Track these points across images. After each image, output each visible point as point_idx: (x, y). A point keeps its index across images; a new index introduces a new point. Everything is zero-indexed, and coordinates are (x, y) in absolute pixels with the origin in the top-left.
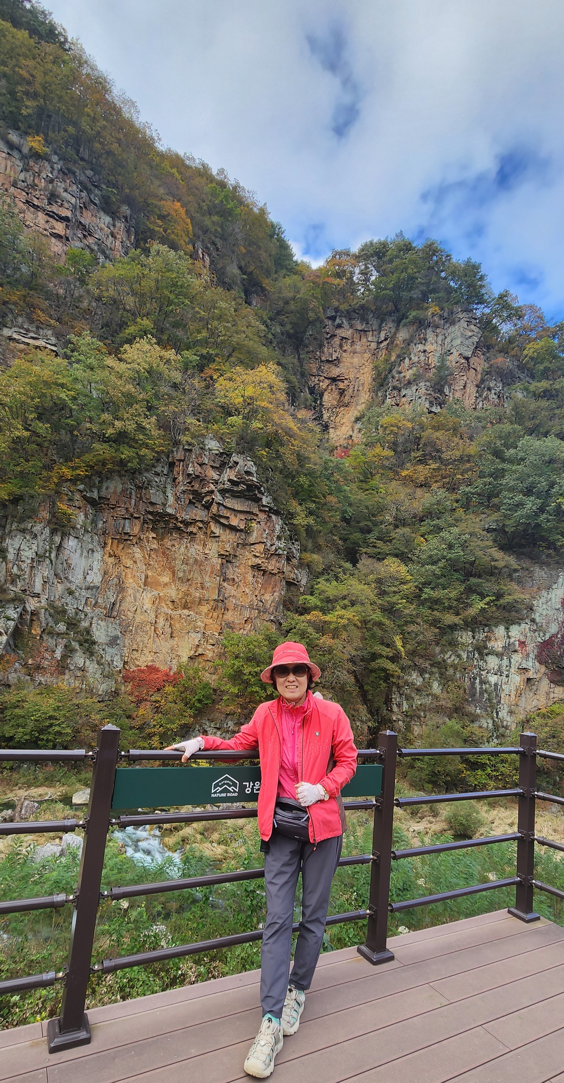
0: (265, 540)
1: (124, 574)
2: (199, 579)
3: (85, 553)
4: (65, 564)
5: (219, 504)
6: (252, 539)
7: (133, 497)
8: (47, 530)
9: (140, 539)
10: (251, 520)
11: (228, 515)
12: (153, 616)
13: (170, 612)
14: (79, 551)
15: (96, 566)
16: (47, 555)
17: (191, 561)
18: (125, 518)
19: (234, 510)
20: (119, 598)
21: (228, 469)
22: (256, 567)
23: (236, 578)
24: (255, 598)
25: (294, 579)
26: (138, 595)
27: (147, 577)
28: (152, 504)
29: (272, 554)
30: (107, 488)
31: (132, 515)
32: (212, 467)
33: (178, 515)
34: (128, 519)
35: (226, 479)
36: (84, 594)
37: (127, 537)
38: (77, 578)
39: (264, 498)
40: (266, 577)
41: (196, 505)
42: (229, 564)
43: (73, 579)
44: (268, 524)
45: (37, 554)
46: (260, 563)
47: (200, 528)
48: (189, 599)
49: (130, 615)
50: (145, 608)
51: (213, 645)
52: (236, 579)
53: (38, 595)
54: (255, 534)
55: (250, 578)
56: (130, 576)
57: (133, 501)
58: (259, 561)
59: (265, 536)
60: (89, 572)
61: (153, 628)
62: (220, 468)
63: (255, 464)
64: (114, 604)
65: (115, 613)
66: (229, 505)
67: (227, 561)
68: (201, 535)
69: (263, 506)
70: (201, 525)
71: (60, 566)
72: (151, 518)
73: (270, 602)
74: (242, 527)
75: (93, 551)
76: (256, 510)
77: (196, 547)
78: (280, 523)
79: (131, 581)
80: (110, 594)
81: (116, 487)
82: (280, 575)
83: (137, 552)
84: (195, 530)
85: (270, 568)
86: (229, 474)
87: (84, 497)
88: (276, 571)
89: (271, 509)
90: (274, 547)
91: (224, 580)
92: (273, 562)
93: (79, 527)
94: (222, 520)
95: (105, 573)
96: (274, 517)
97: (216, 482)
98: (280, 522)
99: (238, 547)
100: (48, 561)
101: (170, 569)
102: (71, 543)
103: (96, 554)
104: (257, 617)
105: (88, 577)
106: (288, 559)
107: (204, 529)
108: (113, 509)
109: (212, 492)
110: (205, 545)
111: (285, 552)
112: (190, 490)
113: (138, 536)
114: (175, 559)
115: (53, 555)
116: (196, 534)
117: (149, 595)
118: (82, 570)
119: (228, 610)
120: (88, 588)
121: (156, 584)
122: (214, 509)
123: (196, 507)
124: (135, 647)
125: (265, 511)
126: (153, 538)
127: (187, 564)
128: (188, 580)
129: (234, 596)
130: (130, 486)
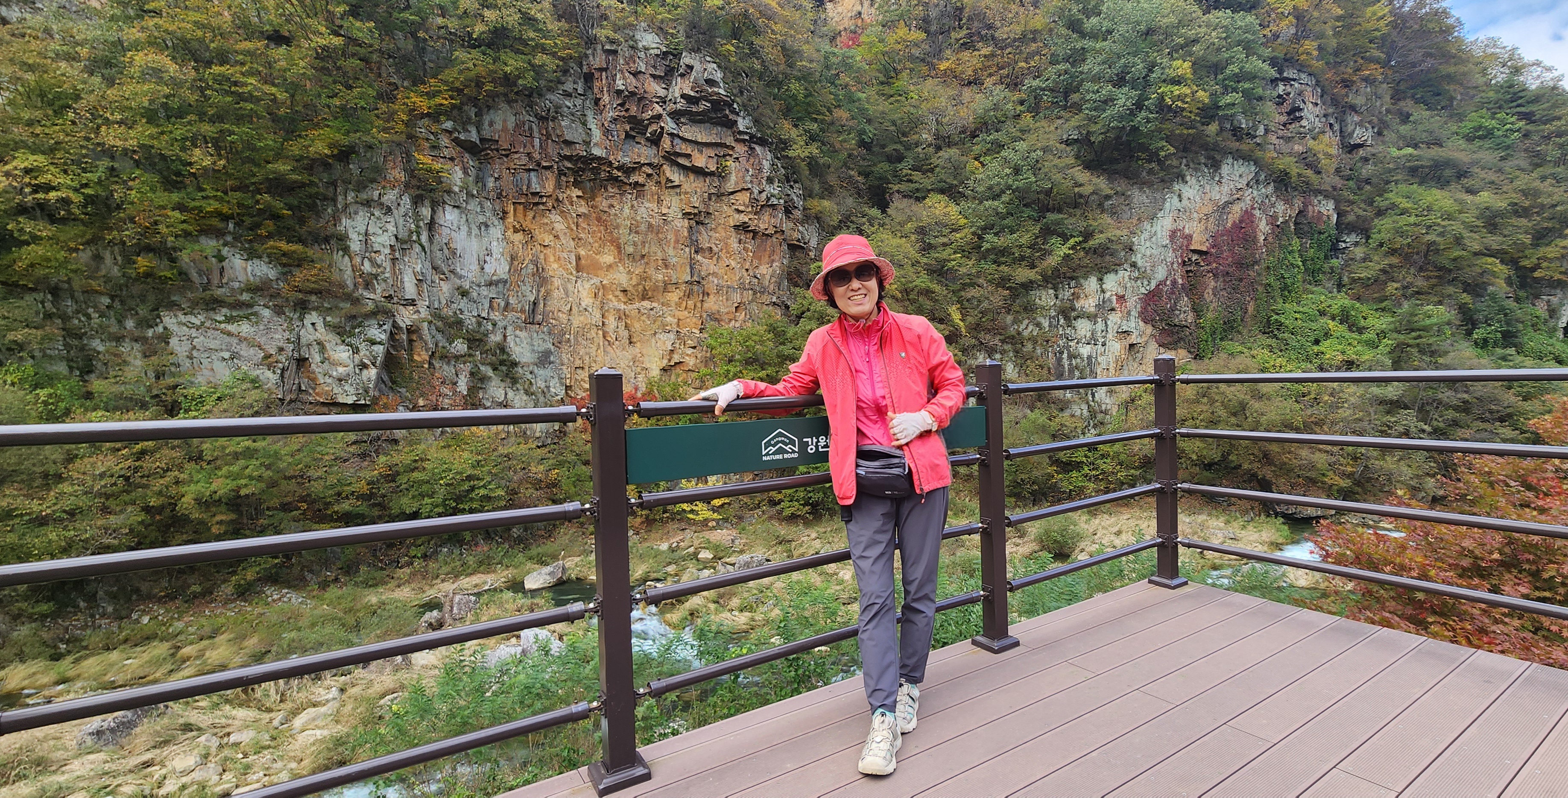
0: (750, 186)
1: (542, 257)
2: (659, 254)
3: (475, 231)
4: (446, 251)
5: (672, 135)
6: (730, 186)
7: (536, 134)
8: (406, 200)
9: (557, 200)
10: (724, 156)
11: (689, 152)
12: (599, 315)
13: (622, 306)
14: (464, 228)
15: (497, 248)
16: (414, 238)
17: (643, 227)
18: (529, 170)
19: (696, 143)
20: (541, 294)
21: (679, 79)
22: (742, 228)
23: (713, 246)
24: (745, 274)
25: (799, 240)
26: (570, 287)
27: (578, 258)
28: (568, 143)
29: (762, 206)
30: (491, 124)
31: (539, 164)
32: (654, 76)
33: (611, 158)
34: (533, 170)
35: (677, 95)
36: (485, 293)
37: (537, 200)
38: (469, 270)
39: (740, 121)
40: (758, 241)
41: (637, 140)
42: (700, 227)
43: (463, 273)
44: (752, 160)
45: (397, 238)
46: (746, 220)
47: (649, 176)
48: (648, 285)
49: (563, 317)
50: (583, 304)
51: (694, 348)
52: (715, 248)
53: (412, 303)
54: (733, 178)
55: (734, 244)
56: (552, 259)
57: (537, 142)
58: (744, 218)
59: (748, 178)
60: (488, 258)
61: (600, 332)
62: (667, 77)
63: (719, 67)
64: (535, 304)
65: (539, 318)
66: (687, 136)
67: (697, 223)
68: (651, 187)
69: (740, 133)
70: (650, 171)
71: (439, 254)
72: (570, 165)
73: (768, 277)
74: (713, 168)
75: (487, 226)
76: (729, 141)
77: (647, 205)
78: (769, 158)
79: (555, 266)
80: (526, 289)
81: (505, 121)
82: (778, 235)
83: (557, 221)
84: (641, 180)
85: (762, 226)
86: (681, 87)
87: (456, 141)
88: (771, 231)
89: (752, 136)
90: (764, 195)
91: (696, 252)
92: (766, 217)
93: (456, 189)
94: (681, 161)
95: (513, 258)
96: (758, 149)
97: (663, 101)
98: (769, 156)
99: (710, 199)
100: (417, 248)
101: (612, 242)
102: (449, 216)
103: (492, 230)
104: (752, 301)
105: (486, 266)
106: (788, 212)
107: (656, 177)
108: (507, 156)
109: (659, 117)
110: (660, 201)
111: (782, 201)
112: (624, 117)
113: (554, 196)
114: (617, 227)
115: (424, 238)
116: (644, 185)
117: (587, 285)
118: (475, 256)
119: (708, 294)
120: (490, 284)
121: (594, 268)
122: (666, 143)
123: (638, 143)
124: (578, 363)
125: (744, 141)
126: (578, 197)
127: (637, 232)
128: (643, 256)
129: (714, 274)
130: (527, 117)
